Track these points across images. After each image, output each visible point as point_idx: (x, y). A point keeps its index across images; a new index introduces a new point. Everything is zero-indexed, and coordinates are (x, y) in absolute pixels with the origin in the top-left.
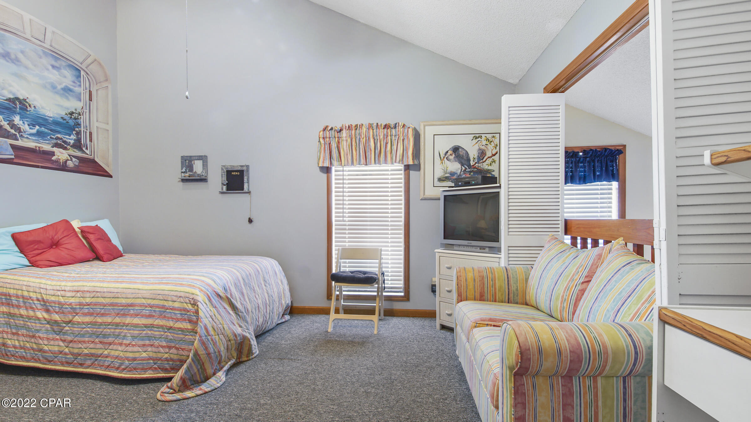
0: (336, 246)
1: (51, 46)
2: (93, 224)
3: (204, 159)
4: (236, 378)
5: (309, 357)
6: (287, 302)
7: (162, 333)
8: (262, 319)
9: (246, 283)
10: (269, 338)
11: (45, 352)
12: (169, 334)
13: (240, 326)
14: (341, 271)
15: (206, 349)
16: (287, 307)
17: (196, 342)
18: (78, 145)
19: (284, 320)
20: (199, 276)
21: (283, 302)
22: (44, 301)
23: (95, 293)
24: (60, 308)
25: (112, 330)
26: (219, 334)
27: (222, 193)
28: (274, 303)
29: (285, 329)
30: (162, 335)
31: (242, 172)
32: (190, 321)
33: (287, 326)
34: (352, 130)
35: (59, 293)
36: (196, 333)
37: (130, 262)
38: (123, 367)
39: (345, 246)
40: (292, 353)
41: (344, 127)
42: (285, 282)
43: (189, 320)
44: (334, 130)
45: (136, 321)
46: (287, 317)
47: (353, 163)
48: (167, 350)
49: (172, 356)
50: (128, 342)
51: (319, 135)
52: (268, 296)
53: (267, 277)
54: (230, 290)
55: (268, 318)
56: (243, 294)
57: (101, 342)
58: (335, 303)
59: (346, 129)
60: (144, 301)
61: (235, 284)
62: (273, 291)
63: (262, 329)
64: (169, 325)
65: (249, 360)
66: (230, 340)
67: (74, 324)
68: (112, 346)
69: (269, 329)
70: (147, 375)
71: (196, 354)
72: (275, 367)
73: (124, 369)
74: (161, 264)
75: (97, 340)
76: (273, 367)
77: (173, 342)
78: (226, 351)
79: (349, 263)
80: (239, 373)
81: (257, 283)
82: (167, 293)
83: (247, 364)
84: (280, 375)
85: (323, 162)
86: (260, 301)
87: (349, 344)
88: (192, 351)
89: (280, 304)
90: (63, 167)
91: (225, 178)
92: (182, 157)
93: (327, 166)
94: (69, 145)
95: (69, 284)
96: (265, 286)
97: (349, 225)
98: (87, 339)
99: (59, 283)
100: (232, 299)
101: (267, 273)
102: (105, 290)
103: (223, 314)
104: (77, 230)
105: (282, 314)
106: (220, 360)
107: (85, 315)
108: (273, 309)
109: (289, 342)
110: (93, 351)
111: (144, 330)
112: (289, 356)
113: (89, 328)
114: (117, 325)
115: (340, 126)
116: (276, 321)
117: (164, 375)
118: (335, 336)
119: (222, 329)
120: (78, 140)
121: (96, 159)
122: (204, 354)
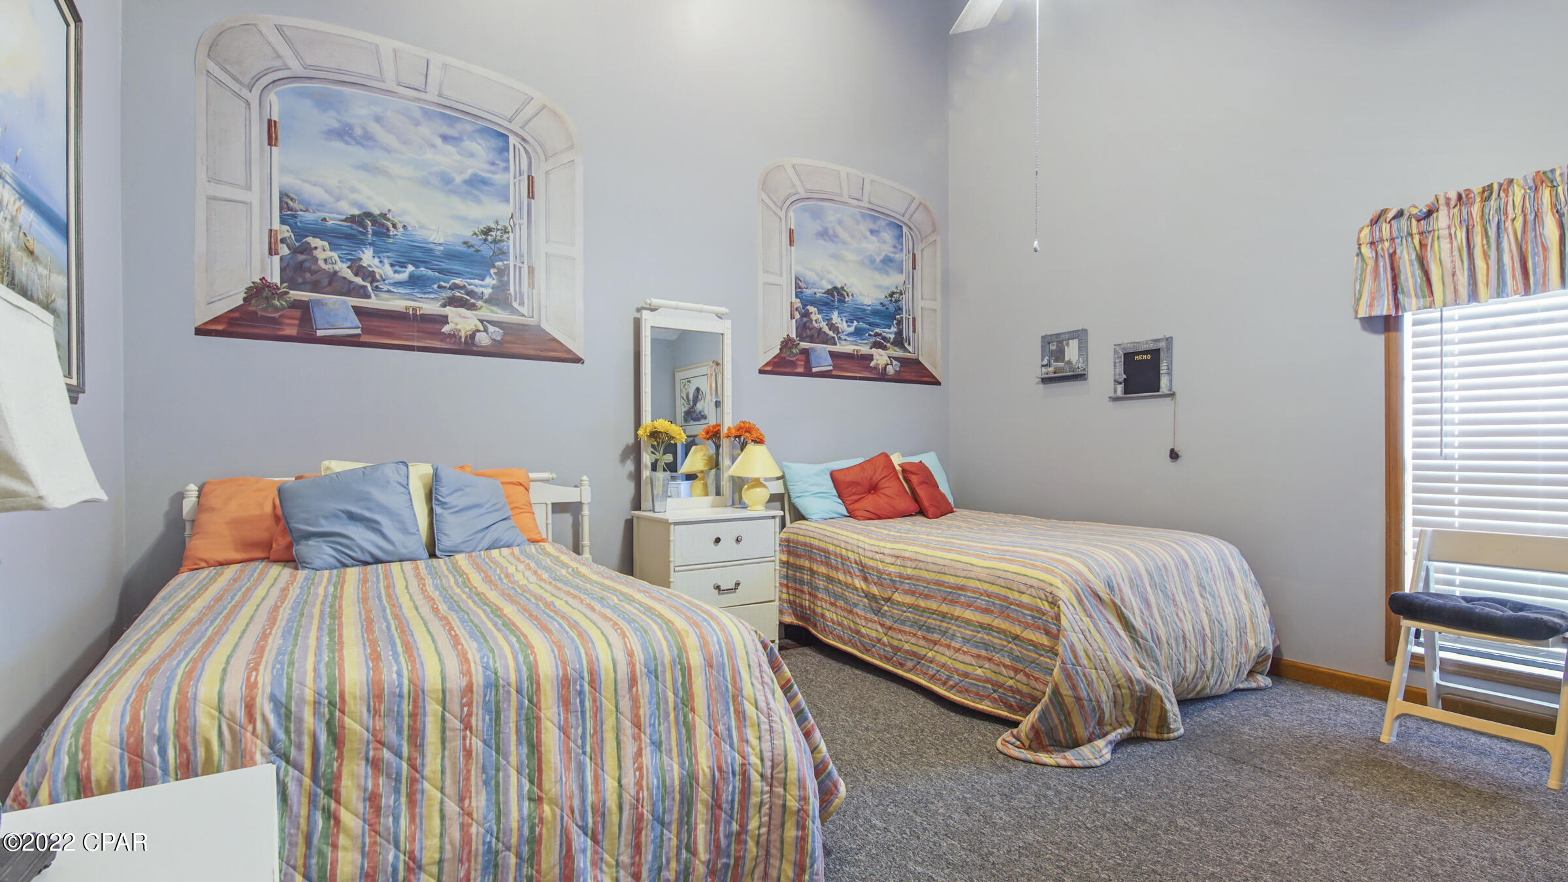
0: (1416, 523)
1: (869, 202)
2: (915, 459)
3: (1080, 335)
4: (1131, 763)
5: (1309, 779)
6: (1263, 645)
7: (1005, 643)
8: (1194, 665)
9: (1155, 582)
10: (1212, 713)
11: (862, 636)
12: (1014, 647)
13: (1141, 666)
14: (1432, 591)
15: (1074, 687)
16: (1262, 655)
17: (1056, 670)
18: (899, 342)
19: (1254, 685)
20: (1063, 554)
21: (1251, 643)
22: (862, 566)
23: (917, 563)
24: (879, 578)
25: (938, 623)
26: (1098, 667)
27: (1115, 399)
28: (1226, 638)
29: (1255, 705)
30: (1005, 646)
31: (1156, 353)
32: (1048, 633)
33: (1262, 699)
34: (1472, 204)
35: (878, 556)
36: (1057, 655)
37: (962, 521)
38: (951, 683)
39: (1451, 525)
40: (1264, 757)
41: (1442, 201)
42: (1258, 598)
43: (1045, 630)
44: (1406, 217)
45: (968, 614)
46: (1263, 681)
47: (1474, 296)
48: (1012, 674)
49: (1020, 686)
50: (957, 646)
51: (1359, 237)
52: (1209, 620)
53: (1207, 580)
54: (1120, 590)
55: (1209, 666)
56: (1147, 603)
57: (924, 638)
58: (1405, 675)
59: (1448, 204)
60: (978, 584)
61: (1131, 580)
62: (1221, 611)
63: (1195, 687)
64: (1013, 631)
65: (1162, 740)
66: (1119, 686)
67: (893, 603)
68: (937, 646)
69: (1214, 692)
70: (984, 706)
71: (1056, 691)
72: (1219, 772)
73: (952, 687)
74: (1006, 529)
75: (919, 633)
76: (1214, 769)
77: (1021, 663)
78: (1112, 704)
79: (1463, 573)
80: (1140, 757)
81: (1182, 588)
82: (1010, 576)
83: (1158, 746)
84: (1229, 789)
85: (1371, 306)
86: (1188, 627)
87: (1443, 785)
88: (1050, 685)
89: (1241, 644)
90: (881, 376)
91: (1120, 369)
92: (1043, 337)
93: (1385, 313)
94: (889, 342)
95: (889, 545)
96: (1202, 596)
97: (1462, 469)
98: (907, 629)
99: (877, 543)
100: (1123, 608)
101: (1207, 570)
102: (929, 560)
103: (1104, 632)
104: (898, 468)
105: (1248, 668)
106: (1100, 717)
107: (906, 592)
108: (1222, 650)
109: (1260, 733)
110: (915, 649)
111: (979, 632)
112: (1257, 761)
113: (910, 612)
114: (944, 615)
115: (1428, 202)
116: (1230, 679)
117: (1009, 715)
118: (1401, 757)
119: (1104, 660)
120: (899, 333)
121: (921, 359)
122: (1070, 696)
